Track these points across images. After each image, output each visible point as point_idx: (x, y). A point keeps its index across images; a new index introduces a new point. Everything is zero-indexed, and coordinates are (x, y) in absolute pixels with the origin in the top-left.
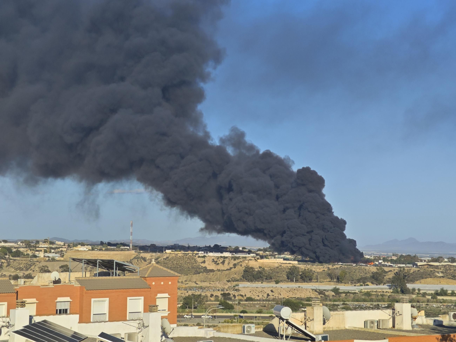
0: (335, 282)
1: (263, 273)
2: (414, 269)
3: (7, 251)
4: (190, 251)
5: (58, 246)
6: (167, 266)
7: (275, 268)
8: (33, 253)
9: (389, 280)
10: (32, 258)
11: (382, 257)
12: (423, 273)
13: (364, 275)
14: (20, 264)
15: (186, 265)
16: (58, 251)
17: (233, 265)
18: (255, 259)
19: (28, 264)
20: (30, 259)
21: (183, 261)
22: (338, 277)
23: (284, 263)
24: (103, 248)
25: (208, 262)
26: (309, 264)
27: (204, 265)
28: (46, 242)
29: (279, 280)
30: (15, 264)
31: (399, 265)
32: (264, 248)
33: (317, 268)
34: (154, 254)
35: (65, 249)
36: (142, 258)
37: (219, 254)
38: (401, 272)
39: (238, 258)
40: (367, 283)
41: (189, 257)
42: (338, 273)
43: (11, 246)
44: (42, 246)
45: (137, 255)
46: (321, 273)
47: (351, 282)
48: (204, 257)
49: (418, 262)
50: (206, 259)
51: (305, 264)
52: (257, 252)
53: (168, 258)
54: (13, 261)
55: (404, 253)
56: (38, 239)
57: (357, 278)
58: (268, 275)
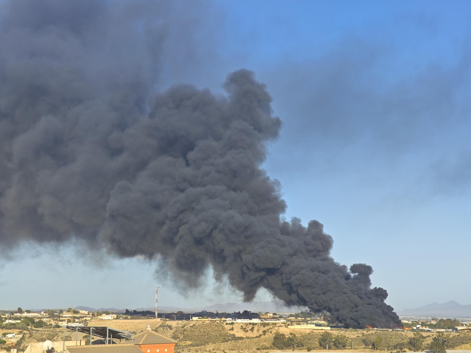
0: (370, 348)
1: (294, 340)
2: (454, 334)
3: (29, 321)
4: (217, 318)
5: (82, 316)
6: (193, 334)
7: (306, 334)
8: (56, 323)
9: (427, 346)
10: (55, 329)
11: (421, 321)
12: (464, 338)
13: (400, 341)
14: (42, 335)
15: (214, 333)
16: (83, 321)
17: (263, 332)
18: (286, 326)
19: (51, 335)
20: (52, 329)
21: (210, 328)
22: (373, 343)
23: (316, 329)
24: (129, 316)
25: (237, 329)
26: (343, 330)
27: (232, 332)
28: (70, 312)
29: (311, 347)
30: (38, 335)
31: (438, 330)
32: (296, 314)
33: (351, 334)
34: (180, 322)
35: (90, 318)
36: (168, 326)
37: (247, 321)
38: (439, 338)
39: (268, 324)
40: (404, 350)
41: (217, 324)
42: (373, 339)
43: (34, 316)
44: (66, 316)
45: (163, 323)
46: (356, 339)
47: (387, 349)
48: (232, 324)
49: (459, 326)
50: (234, 326)
51: (339, 330)
52: (289, 317)
53: (194, 325)
54: (35, 332)
55: (444, 317)
56: (63, 308)
57: (393, 345)
58: (299, 342)
